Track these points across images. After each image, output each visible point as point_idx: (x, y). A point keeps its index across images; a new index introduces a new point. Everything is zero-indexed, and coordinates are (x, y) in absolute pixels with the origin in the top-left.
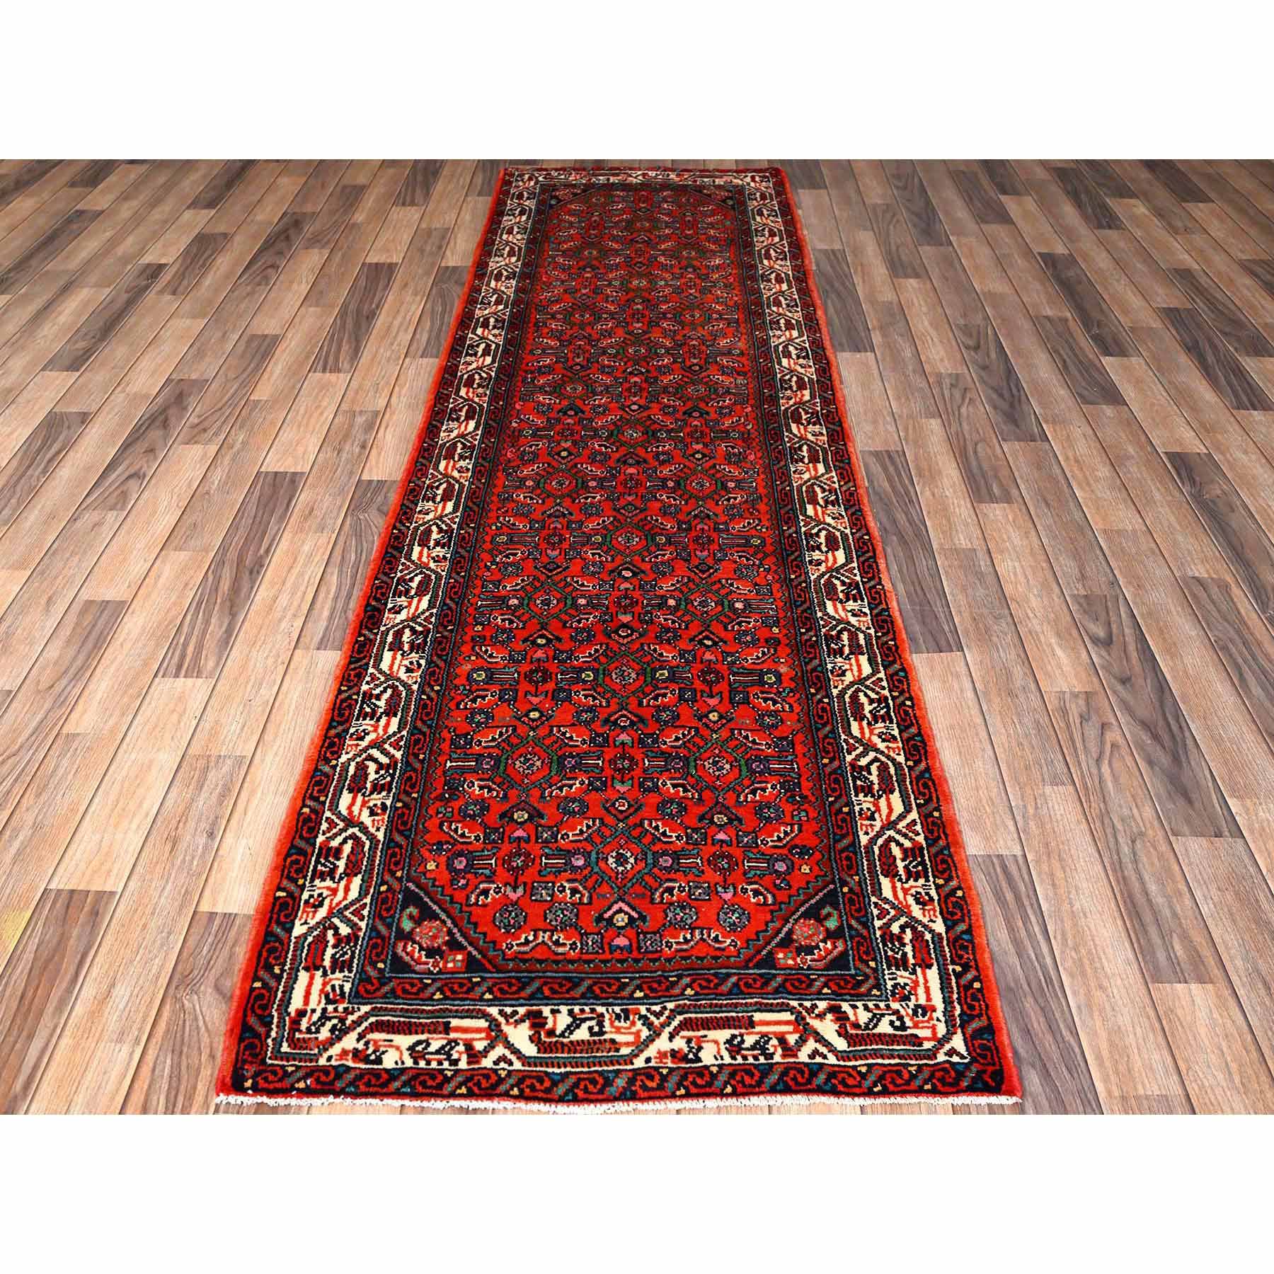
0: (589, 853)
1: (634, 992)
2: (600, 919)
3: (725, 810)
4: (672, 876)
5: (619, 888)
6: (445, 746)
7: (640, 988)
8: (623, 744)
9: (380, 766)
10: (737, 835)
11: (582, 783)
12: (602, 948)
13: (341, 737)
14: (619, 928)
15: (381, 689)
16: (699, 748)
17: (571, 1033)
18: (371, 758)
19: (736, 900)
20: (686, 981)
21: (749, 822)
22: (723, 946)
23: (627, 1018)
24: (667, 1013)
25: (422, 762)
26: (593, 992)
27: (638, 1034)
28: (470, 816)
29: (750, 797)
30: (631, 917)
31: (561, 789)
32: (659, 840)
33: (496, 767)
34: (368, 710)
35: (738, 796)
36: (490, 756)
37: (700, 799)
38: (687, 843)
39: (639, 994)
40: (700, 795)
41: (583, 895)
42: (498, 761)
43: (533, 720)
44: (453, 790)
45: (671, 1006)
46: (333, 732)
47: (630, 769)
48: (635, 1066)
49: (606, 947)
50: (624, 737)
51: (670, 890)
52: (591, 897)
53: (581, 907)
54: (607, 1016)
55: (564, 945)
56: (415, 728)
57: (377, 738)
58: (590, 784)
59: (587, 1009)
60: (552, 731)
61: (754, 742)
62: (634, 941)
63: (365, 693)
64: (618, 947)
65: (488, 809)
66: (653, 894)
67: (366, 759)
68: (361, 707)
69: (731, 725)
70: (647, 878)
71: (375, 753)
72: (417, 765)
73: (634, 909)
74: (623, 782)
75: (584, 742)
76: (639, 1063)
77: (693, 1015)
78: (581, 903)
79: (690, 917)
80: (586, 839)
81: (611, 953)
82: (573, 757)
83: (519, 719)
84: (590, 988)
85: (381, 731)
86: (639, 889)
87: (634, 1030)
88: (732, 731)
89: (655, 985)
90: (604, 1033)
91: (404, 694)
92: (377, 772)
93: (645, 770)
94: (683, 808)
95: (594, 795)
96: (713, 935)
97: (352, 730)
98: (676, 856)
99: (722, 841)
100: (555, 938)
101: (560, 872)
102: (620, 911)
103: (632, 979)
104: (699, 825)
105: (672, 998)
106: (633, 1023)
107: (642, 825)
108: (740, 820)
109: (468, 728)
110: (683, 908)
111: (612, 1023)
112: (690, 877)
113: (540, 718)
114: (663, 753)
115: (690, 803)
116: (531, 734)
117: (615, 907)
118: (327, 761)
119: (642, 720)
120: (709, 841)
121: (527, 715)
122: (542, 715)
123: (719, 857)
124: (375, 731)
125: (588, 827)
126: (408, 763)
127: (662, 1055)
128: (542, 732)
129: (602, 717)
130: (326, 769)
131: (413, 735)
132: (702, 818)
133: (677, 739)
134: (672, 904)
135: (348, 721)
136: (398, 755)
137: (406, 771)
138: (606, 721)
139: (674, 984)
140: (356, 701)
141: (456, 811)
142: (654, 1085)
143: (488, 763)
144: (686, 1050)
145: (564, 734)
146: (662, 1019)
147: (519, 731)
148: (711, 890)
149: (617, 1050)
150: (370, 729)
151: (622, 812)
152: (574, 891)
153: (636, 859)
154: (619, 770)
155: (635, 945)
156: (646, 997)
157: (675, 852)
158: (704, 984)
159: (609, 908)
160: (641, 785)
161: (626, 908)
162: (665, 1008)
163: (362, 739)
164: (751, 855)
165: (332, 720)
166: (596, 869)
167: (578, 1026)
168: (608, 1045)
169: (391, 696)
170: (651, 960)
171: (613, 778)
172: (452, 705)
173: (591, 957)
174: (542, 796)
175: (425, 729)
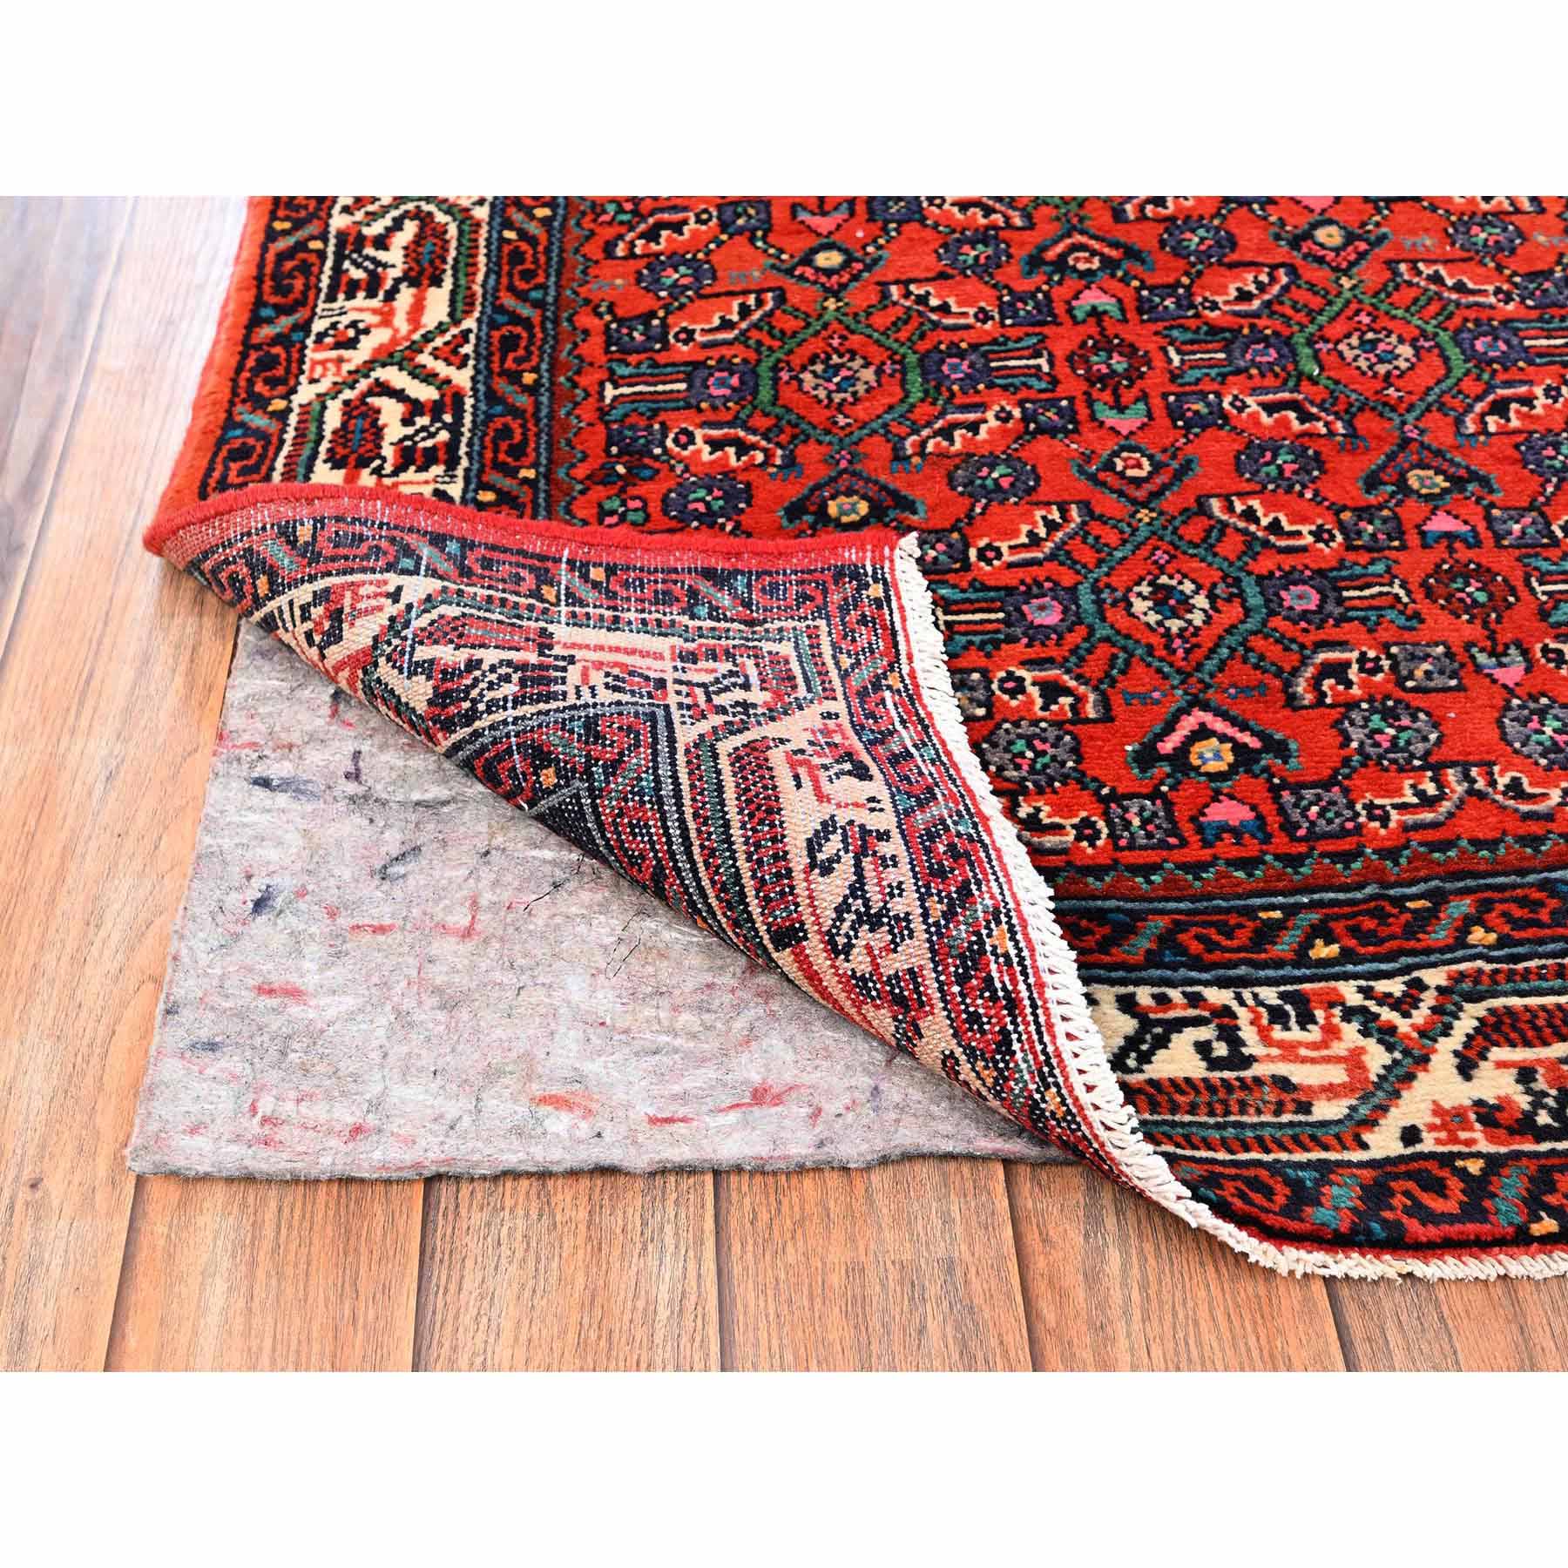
0: (1073, 590)
1: (1307, 944)
2: (1147, 757)
3: (1433, 458)
4: (1330, 632)
5: (1185, 675)
6: (593, 348)
7: (1323, 931)
8: (1094, 313)
9: (414, 408)
10: (1488, 518)
11: (1004, 417)
12: (1174, 831)
13: (292, 342)
14: (1213, 777)
15: (387, 221)
16: (1312, 315)
17: (1145, 1058)
18: (383, 389)
19: (1537, 682)
20: (1461, 907)
21: (1508, 485)
22: (1540, 807)
23: (1306, 1020)
24: (1429, 999)
25: (533, 390)
26: (1182, 950)
27: (1354, 1060)
28: (698, 516)
29: (1493, 423)
30: (1238, 748)
31: (947, 433)
32: (1266, 544)
33: (747, 390)
34: (357, 274)
35: (1459, 422)
36: (725, 365)
37: (1353, 434)
38: (1349, 547)
39: (1322, 951)
40: (1349, 424)
41: (1080, 699)
42: (750, 375)
43: (829, 272)
44: (636, 455)
45: (1434, 977)
46: (266, 332)
47: (1133, 375)
48: (1376, 1153)
49: (1187, 829)
50: (1093, 298)
51: (1338, 671)
52: (1105, 702)
53: (1080, 729)
54: (1243, 1015)
55: (1057, 829)
56: (500, 309)
57: (394, 341)
58: (1026, 419)
59: (1175, 994)
60: (885, 295)
61: (1460, 287)
62: (1267, 808)
63: (342, 236)
64: (1224, 828)
65: (748, 494)
66: (1288, 684)
67: (370, 392)
68: (337, 269)
69: (1383, 252)
70: (1257, 642)
71: (395, 377)
72: (523, 400)
73: (1244, 727)
74: (1121, 408)
75: (984, 316)
76: (1384, 1142)
77: (1515, 1002)
78: (1078, 717)
79: (1420, 734)
80: (1052, 557)
81: (1206, 844)
82: (962, 355)
83: (789, 272)
84: (1166, 940)
85: (401, 322)
86: (1246, 675)
87: (1339, 1049)
88: (1391, 264)
89: (1369, 924)
90: (1249, 1061)
91: (453, 230)
92: (407, 422)
93: (1174, 376)
94: (1311, 460)
95: (1043, 445)
96: (1503, 781)
97: (318, 326)
98: (1328, 581)
99: (1449, 536)
100: (1024, 810)
101: (997, 644)
102: (1202, 733)
103: (1291, 911)
104: (1372, 499)
105: (1431, 956)
106: (1331, 1032)
107: (1203, 510)
108: (1484, 482)
109: (646, 303)
110: (1390, 715)
111: (1266, 1039)
112: (1384, 635)
113: (846, 265)
114: (1214, 330)
115: (1326, 450)
116: (831, 304)
117: (1188, 724)
118: (259, 403)
119: (1131, 253)
120: (1413, 539)
121: (807, 260)
122: (849, 261)
123: (1452, 575)
124: (386, 319)
125: (1051, 526)
126: (492, 397)
127: (1450, 1119)
128: (860, 296)
129: (1021, 254)
130: (259, 421)
131: (493, 325)
132: (1372, 483)
133: (1244, 296)
134: (1353, 705)
135: (304, 301)
136: (462, 378)
137: (489, 417)
138: (1035, 262)
139: (1425, 919)
140: (322, 255)
141: (655, 507)
142: (1450, 1206)
143: (722, 383)
144: (1524, 1101)
145: (922, 300)
146: (1421, 1015)
147: (794, 298)
148: (1459, 662)
149: (1305, 1108)
150: (370, 319)
151: (1138, 482)
152: (1051, 691)
153: (1212, 597)
154: (1102, 378)
155: (1273, 822)
156: (1347, 955)
157: (1321, 573)
158: (1518, 913)
159: (1170, 727)
160: (1174, 413)
161: (1219, 725)
162: (1419, 985)
163: (352, 344)
164: (1545, 566)
165: (259, 303)
166: (1102, 631)
167: (1162, 1042)
168: (1270, 1094)
169: (419, 240)
170: (1336, 857)
171: (1090, 403)
172: (593, 250)
173: (1152, 857)
174: (898, 456)
175: (526, 311)
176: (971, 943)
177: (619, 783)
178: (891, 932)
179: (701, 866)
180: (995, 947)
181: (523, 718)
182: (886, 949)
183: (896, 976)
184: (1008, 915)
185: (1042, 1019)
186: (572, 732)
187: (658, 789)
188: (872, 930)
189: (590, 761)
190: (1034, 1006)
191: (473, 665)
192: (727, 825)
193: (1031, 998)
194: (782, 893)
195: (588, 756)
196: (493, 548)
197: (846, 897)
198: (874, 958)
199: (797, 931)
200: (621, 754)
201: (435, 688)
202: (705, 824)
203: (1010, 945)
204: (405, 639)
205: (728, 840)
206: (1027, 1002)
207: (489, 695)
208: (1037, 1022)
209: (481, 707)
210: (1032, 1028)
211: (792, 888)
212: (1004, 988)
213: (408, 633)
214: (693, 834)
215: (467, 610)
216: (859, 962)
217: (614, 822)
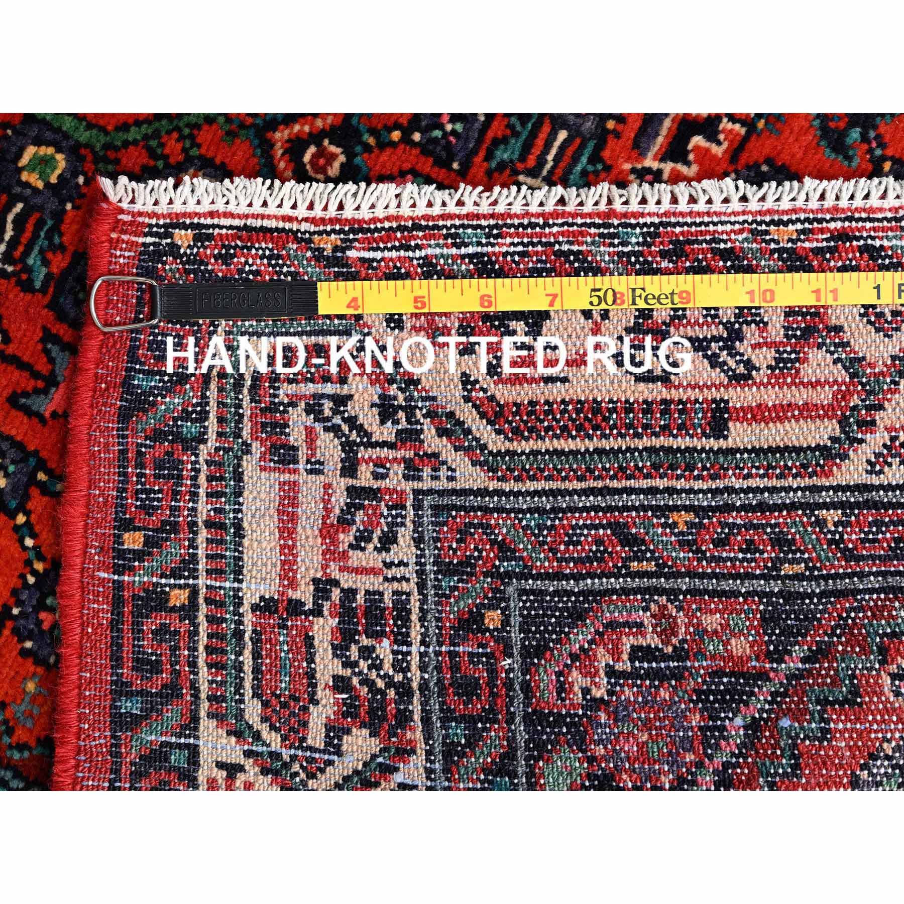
176: (780, 258)
177: (524, 547)
178: (748, 324)
179: (632, 483)
180: (790, 240)
181: (424, 635)
182: (761, 331)
183: (786, 329)
184: (760, 223)
185: (864, 215)
186: (454, 589)
187: (541, 511)
188: (741, 340)
189: (493, 573)
190: (850, 219)
191: (340, 684)
192: (600, 452)
193: (843, 220)
194: (681, 412)
195: (486, 575)
196: (117, 661)
197: (705, 356)
198: (766, 344)
199: (718, 408)
200: (493, 542)
201: (363, 725)
202: (592, 472)
203: (791, 227)
204: (294, 758)
205: (616, 452)
206: (847, 224)
207: (388, 668)
208: (864, 220)
209: (399, 678)
210: (868, 225)
211: (680, 401)
212: (827, 240)
213: (286, 754)
214: (600, 484)
215: (248, 692)
216: (764, 358)
217: (559, 561)
